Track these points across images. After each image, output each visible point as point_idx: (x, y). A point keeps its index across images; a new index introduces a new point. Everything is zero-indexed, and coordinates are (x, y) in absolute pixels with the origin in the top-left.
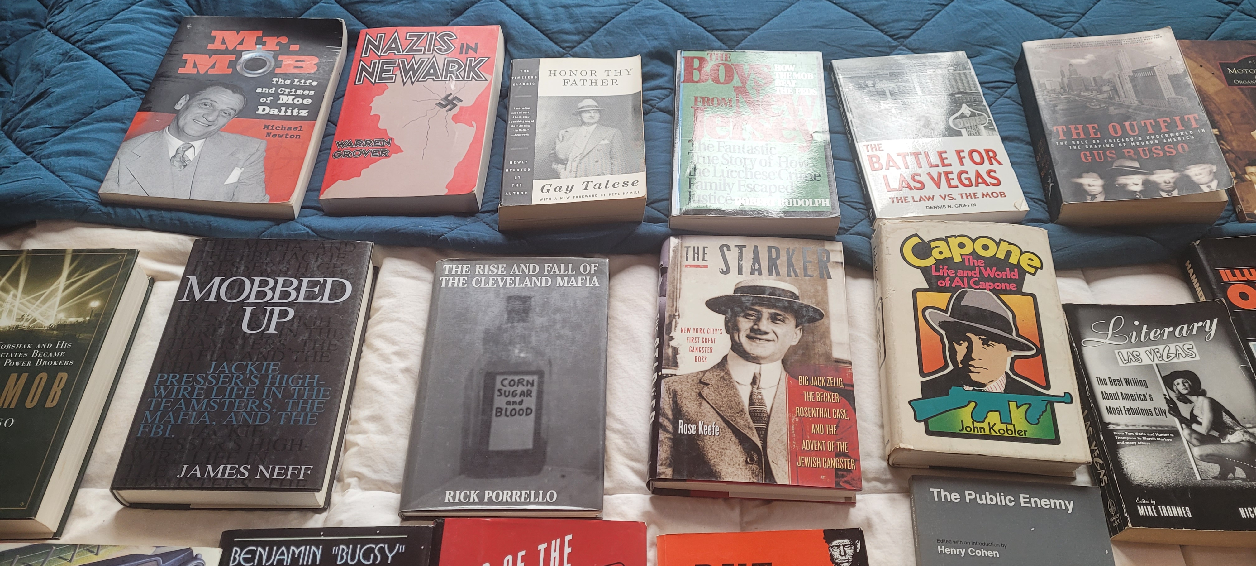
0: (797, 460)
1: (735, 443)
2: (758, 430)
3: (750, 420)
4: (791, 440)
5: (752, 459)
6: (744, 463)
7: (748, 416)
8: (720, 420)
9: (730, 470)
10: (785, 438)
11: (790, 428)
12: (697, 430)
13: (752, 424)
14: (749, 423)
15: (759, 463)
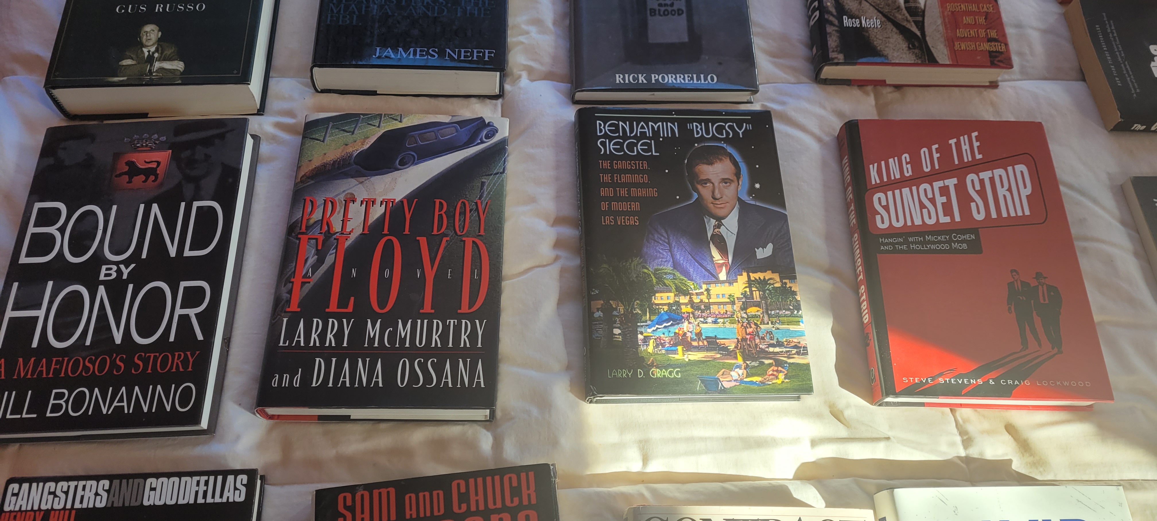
0: (954, 45)
1: (896, 33)
2: (915, 22)
3: (907, 15)
4: (946, 29)
5: (914, 46)
6: (907, 48)
7: (905, 11)
8: (880, 15)
9: (895, 54)
10: (941, 28)
11: (944, 19)
12: (861, 23)
13: (909, 18)
14: (907, 17)
15: (921, 48)
